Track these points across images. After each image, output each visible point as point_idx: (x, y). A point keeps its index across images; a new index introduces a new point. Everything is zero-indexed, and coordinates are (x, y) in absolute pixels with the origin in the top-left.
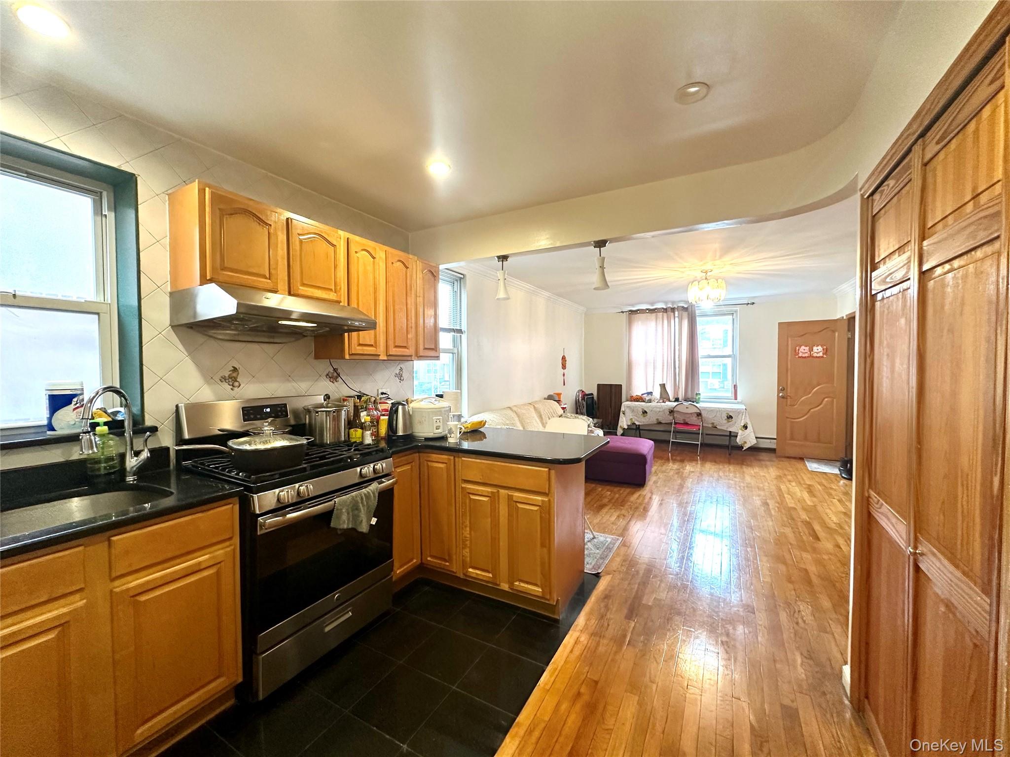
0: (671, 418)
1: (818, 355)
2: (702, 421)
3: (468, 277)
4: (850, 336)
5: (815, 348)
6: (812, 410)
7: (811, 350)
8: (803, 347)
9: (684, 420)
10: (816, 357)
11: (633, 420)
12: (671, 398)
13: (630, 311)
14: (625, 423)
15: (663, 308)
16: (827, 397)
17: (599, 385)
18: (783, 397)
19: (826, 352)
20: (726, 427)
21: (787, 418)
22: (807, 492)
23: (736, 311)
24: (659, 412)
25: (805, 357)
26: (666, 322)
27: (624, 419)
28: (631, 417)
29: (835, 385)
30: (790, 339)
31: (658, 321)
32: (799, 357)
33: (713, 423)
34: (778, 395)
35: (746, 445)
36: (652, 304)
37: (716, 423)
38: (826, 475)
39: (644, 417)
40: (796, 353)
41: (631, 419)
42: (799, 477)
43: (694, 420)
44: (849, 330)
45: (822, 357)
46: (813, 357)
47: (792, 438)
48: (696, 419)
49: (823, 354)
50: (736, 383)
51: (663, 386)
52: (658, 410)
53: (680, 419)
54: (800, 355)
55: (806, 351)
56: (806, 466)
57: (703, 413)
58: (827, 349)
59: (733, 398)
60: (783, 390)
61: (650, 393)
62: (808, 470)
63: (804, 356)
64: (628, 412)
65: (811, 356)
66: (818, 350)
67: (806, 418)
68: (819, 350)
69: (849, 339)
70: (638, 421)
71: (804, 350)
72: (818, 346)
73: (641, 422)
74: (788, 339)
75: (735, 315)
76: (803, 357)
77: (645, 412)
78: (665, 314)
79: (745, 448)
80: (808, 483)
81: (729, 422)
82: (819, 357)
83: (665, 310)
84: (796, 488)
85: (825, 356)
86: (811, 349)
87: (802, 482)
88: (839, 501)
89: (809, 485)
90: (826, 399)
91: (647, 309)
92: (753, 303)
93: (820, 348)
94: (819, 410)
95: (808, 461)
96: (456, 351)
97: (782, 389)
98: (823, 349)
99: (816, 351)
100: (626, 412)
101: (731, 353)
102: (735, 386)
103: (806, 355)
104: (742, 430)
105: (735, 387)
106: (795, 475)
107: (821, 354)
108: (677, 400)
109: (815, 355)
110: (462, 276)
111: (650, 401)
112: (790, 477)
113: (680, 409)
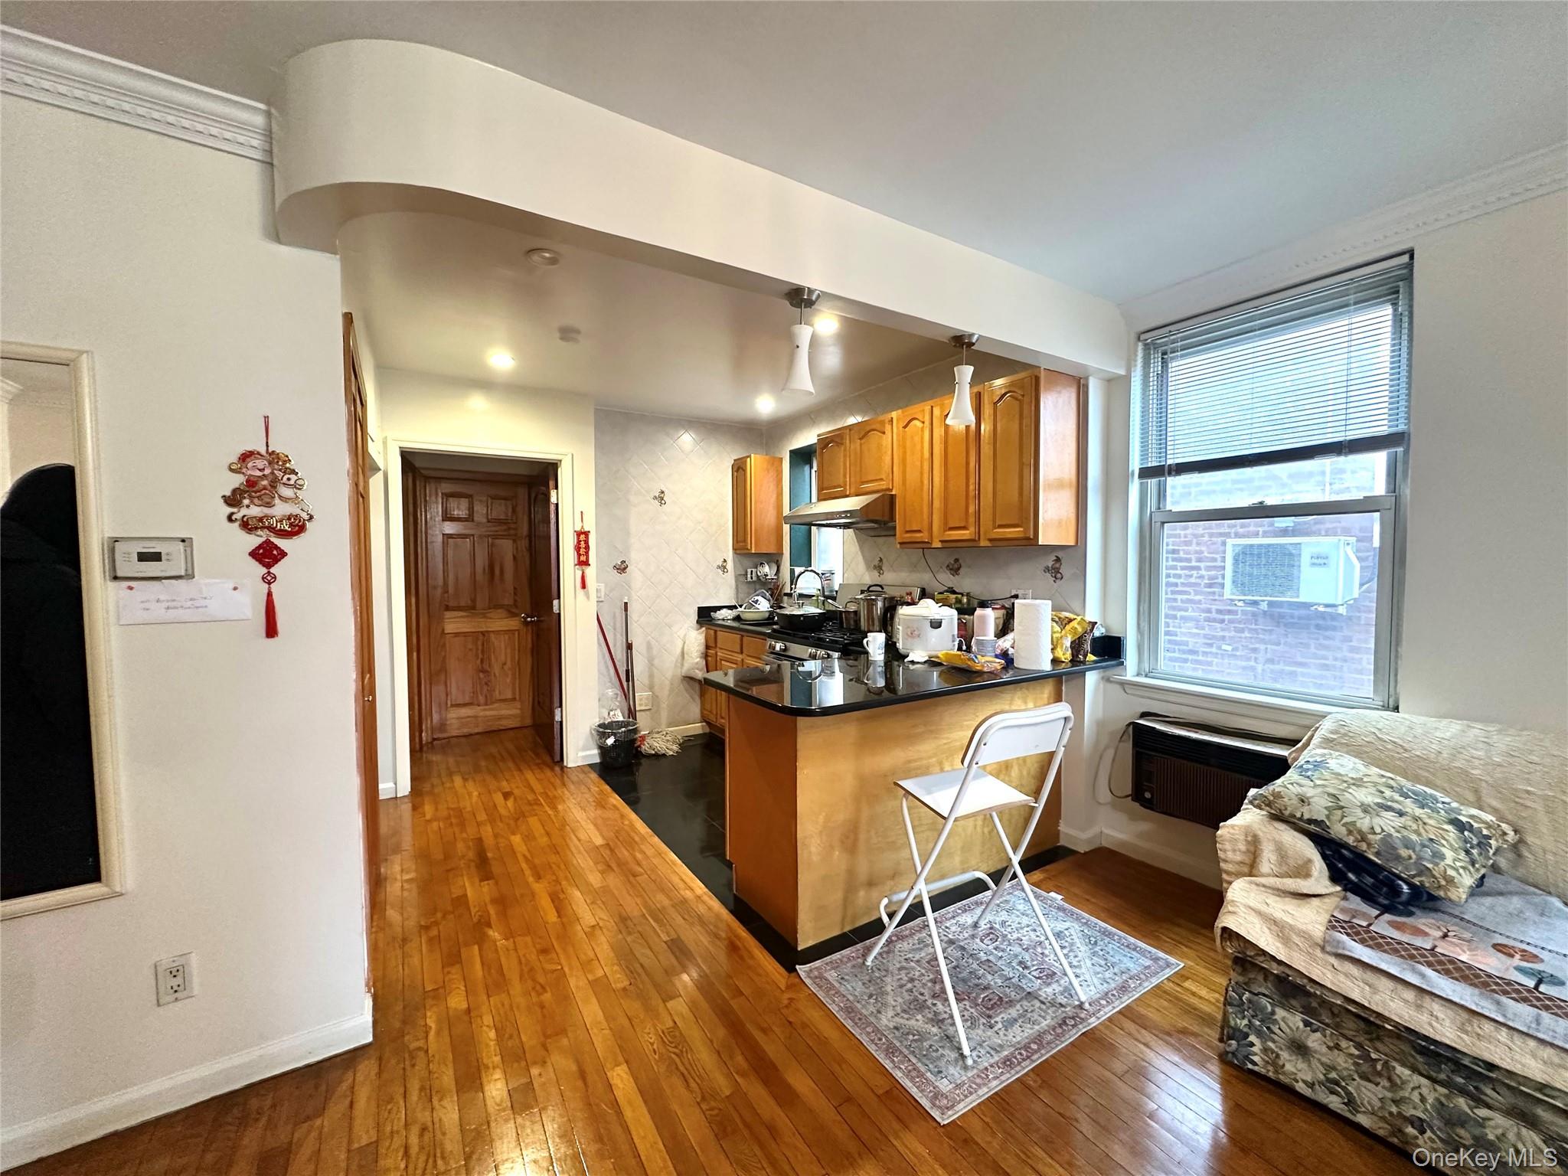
3: (1419, 252)
96: (1387, 503)
110: (1409, 258)
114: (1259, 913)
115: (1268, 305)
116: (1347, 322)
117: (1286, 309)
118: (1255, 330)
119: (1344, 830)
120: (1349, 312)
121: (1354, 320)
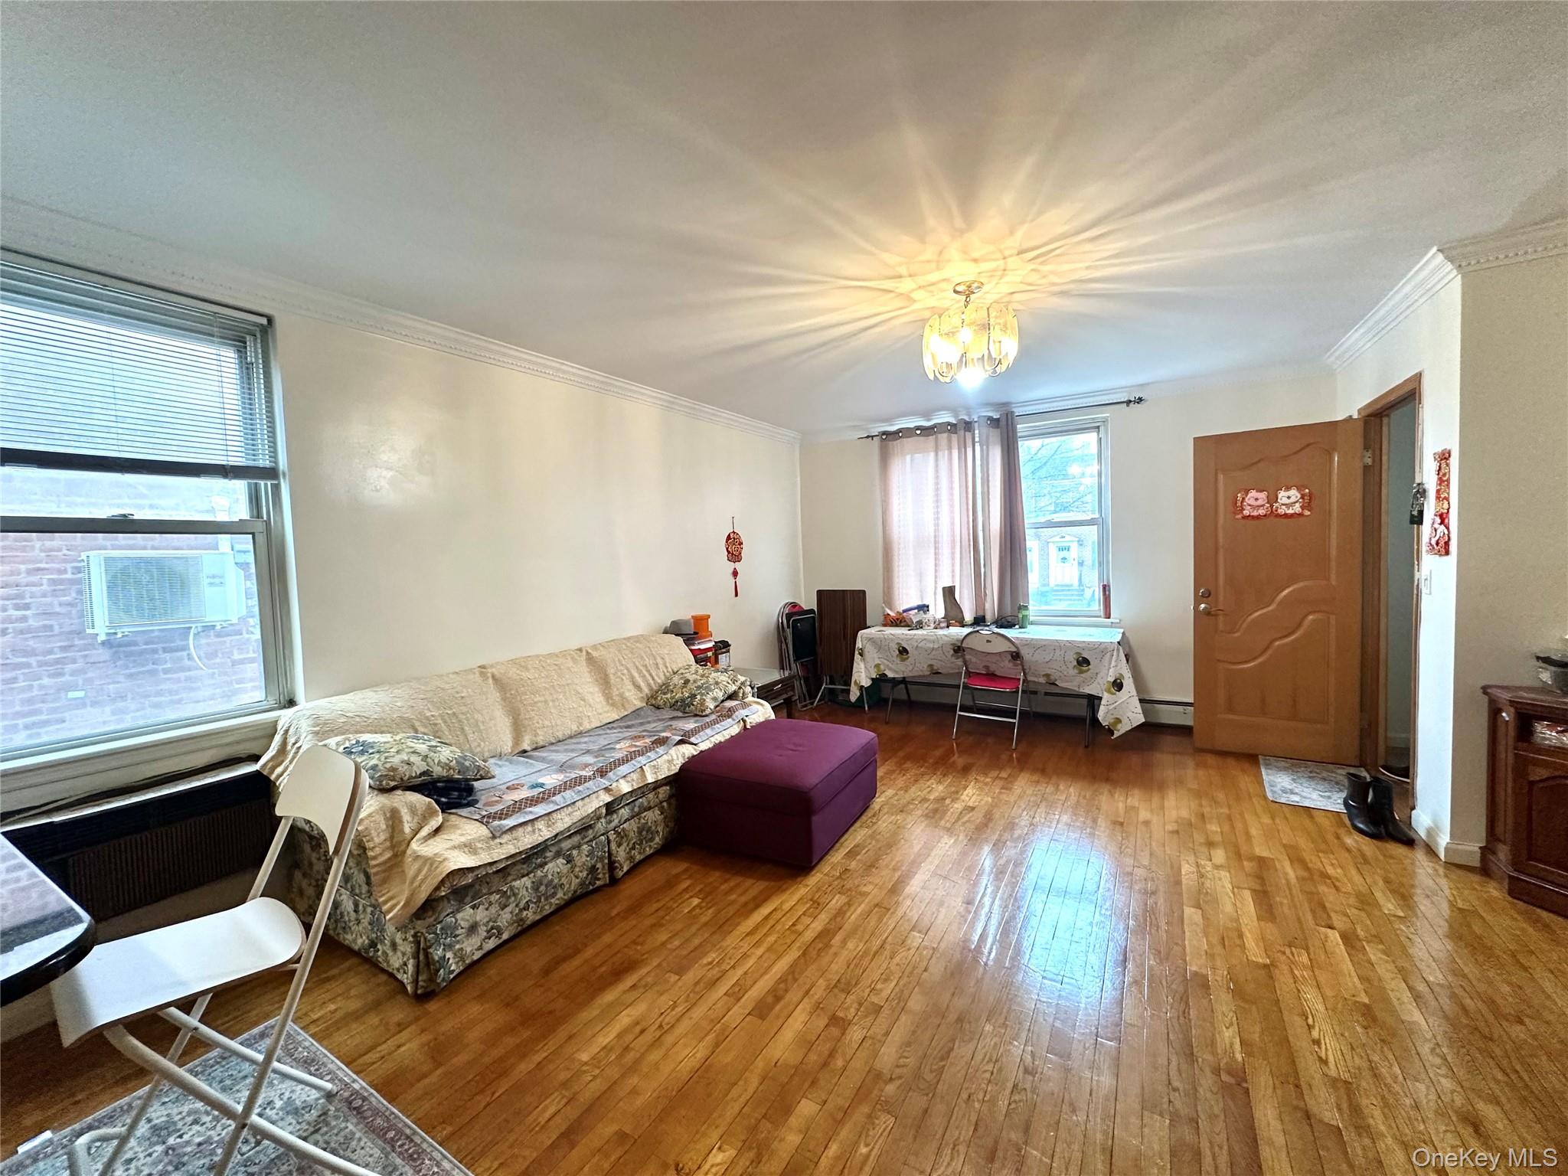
0: (960, 662)
1: (1290, 511)
2: (1024, 670)
3: (279, 323)
4: (1369, 461)
5: (1282, 495)
6: (1277, 643)
7: (1273, 499)
8: (1253, 494)
9: (987, 667)
10: (1286, 516)
11: (882, 667)
12: (969, 617)
13: (884, 433)
14: (863, 675)
15: (949, 424)
16: (1310, 613)
17: (820, 593)
18: (1207, 613)
19: (1308, 502)
20: (1075, 683)
21: (1219, 661)
22: (1254, 891)
23: (1105, 421)
24: (933, 649)
25: (1258, 517)
26: (955, 453)
27: (862, 665)
28: (877, 661)
29: (1334, 583)
30: (1221, 477)
31: (940, 453)
32: (1245, 517)
33: (1047, 676)
34: (1196, 608)
35: (1119, 726)
36: (927, 415)
37: (1055, 675)
38: (1311, 817)
39: (903, 660)
40: (1237, 507)
41: (877, 666)
42: (1239, 826)
43: (1006, 668)
44: (1366, 448)
45: (1300, 515)
46: (1279, 516)
47: (1230, 709)
48: (1010, 665)
49: (1302, 507)
50: (1108, 581)
51: (949, 592)
52: (931, 646)
53: (977, 666)
54: (1246, 512)
55: (1260, 502)
56: (1261, 783)
57: (1024, 652)
58: (1311, 495)
59: (1102, 613)
60: (1207, 595)
61: (924, 608)
62: (1265, 797)
63: (1255, 513)
64: (871, 652)
65: (1273, 514)
66: (1289, 499)
67: (1261, 664)
68: (1293, 499)
69: (1366, 468)
70: (890, 669)
71: (1255, 501)
72: (1288, 489)
73: (896, 672)
74: (1216, 474)
75: (1102, 429)
76: (1253, 517)
77: (903, 651)
78: (954, 437)
79: (1117, 734)
80: (1261, 851)
81: (1081, 672)
82: (1292, 516)
83: (952, 428)
84: (1225, 874)
85: (1307, 513)
86: (1272, 497)
87: (1244, 849)
88: (1345, 937)
89: (1261, 861)
90: (1311, 617)
91: (918, 428)
92: (1140, 399)
93: (1294, 494)
94: (1293, 641)
95: (1268, 766)
96: (259, 526)
97: (1204, 591)
98: (1303, 497)
99: (1285, 501)
100: (866, 651)
101: (1097, 516)
102: (1104, 587)
103: (1262, 512)
104: (1109, 692)
105: (1106, 589)
106: (1229, 818)
107: (1297, 508)
108: (979, 621)
109: (1282, 510)
110: (264, 321)
111: (920, 625)
112: (1214, 827)
113: (976, 643)
114: (454, 847)
115: (117, 291)
116: (214, 352)
117: (134, 305)
118: (102, 311)
119: (440, 769)
120: (213, 342)
121: (222, 353)
